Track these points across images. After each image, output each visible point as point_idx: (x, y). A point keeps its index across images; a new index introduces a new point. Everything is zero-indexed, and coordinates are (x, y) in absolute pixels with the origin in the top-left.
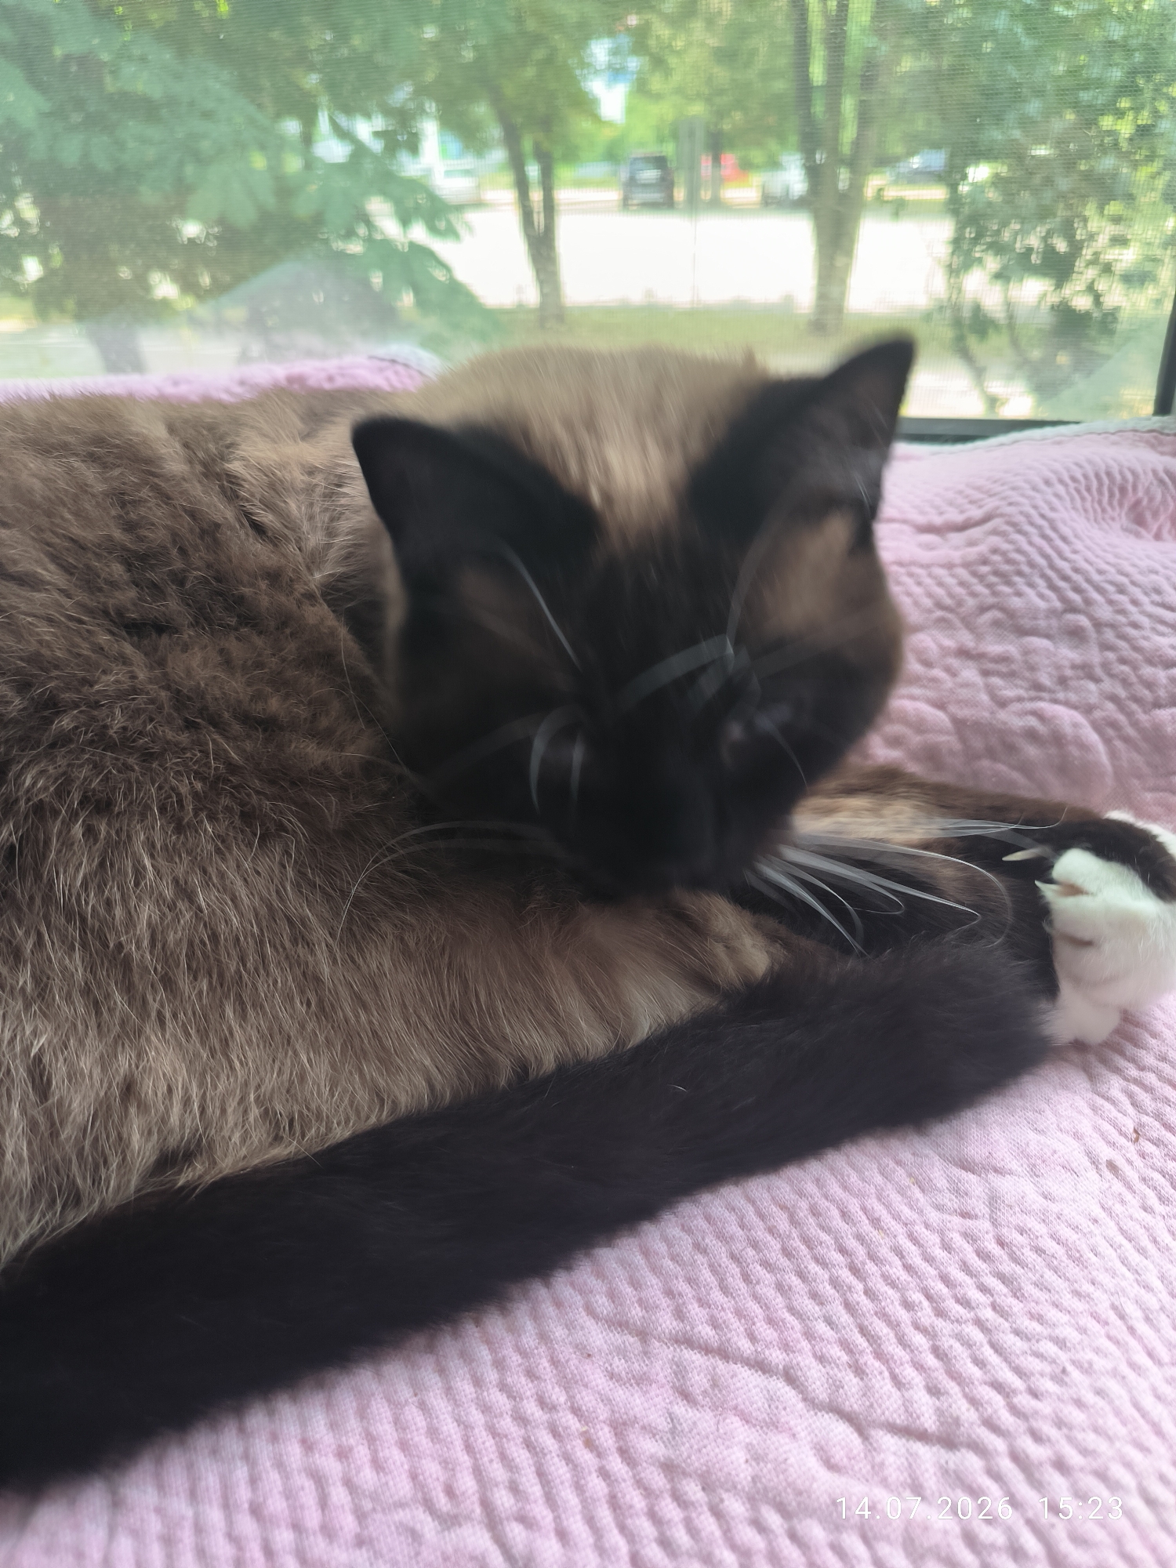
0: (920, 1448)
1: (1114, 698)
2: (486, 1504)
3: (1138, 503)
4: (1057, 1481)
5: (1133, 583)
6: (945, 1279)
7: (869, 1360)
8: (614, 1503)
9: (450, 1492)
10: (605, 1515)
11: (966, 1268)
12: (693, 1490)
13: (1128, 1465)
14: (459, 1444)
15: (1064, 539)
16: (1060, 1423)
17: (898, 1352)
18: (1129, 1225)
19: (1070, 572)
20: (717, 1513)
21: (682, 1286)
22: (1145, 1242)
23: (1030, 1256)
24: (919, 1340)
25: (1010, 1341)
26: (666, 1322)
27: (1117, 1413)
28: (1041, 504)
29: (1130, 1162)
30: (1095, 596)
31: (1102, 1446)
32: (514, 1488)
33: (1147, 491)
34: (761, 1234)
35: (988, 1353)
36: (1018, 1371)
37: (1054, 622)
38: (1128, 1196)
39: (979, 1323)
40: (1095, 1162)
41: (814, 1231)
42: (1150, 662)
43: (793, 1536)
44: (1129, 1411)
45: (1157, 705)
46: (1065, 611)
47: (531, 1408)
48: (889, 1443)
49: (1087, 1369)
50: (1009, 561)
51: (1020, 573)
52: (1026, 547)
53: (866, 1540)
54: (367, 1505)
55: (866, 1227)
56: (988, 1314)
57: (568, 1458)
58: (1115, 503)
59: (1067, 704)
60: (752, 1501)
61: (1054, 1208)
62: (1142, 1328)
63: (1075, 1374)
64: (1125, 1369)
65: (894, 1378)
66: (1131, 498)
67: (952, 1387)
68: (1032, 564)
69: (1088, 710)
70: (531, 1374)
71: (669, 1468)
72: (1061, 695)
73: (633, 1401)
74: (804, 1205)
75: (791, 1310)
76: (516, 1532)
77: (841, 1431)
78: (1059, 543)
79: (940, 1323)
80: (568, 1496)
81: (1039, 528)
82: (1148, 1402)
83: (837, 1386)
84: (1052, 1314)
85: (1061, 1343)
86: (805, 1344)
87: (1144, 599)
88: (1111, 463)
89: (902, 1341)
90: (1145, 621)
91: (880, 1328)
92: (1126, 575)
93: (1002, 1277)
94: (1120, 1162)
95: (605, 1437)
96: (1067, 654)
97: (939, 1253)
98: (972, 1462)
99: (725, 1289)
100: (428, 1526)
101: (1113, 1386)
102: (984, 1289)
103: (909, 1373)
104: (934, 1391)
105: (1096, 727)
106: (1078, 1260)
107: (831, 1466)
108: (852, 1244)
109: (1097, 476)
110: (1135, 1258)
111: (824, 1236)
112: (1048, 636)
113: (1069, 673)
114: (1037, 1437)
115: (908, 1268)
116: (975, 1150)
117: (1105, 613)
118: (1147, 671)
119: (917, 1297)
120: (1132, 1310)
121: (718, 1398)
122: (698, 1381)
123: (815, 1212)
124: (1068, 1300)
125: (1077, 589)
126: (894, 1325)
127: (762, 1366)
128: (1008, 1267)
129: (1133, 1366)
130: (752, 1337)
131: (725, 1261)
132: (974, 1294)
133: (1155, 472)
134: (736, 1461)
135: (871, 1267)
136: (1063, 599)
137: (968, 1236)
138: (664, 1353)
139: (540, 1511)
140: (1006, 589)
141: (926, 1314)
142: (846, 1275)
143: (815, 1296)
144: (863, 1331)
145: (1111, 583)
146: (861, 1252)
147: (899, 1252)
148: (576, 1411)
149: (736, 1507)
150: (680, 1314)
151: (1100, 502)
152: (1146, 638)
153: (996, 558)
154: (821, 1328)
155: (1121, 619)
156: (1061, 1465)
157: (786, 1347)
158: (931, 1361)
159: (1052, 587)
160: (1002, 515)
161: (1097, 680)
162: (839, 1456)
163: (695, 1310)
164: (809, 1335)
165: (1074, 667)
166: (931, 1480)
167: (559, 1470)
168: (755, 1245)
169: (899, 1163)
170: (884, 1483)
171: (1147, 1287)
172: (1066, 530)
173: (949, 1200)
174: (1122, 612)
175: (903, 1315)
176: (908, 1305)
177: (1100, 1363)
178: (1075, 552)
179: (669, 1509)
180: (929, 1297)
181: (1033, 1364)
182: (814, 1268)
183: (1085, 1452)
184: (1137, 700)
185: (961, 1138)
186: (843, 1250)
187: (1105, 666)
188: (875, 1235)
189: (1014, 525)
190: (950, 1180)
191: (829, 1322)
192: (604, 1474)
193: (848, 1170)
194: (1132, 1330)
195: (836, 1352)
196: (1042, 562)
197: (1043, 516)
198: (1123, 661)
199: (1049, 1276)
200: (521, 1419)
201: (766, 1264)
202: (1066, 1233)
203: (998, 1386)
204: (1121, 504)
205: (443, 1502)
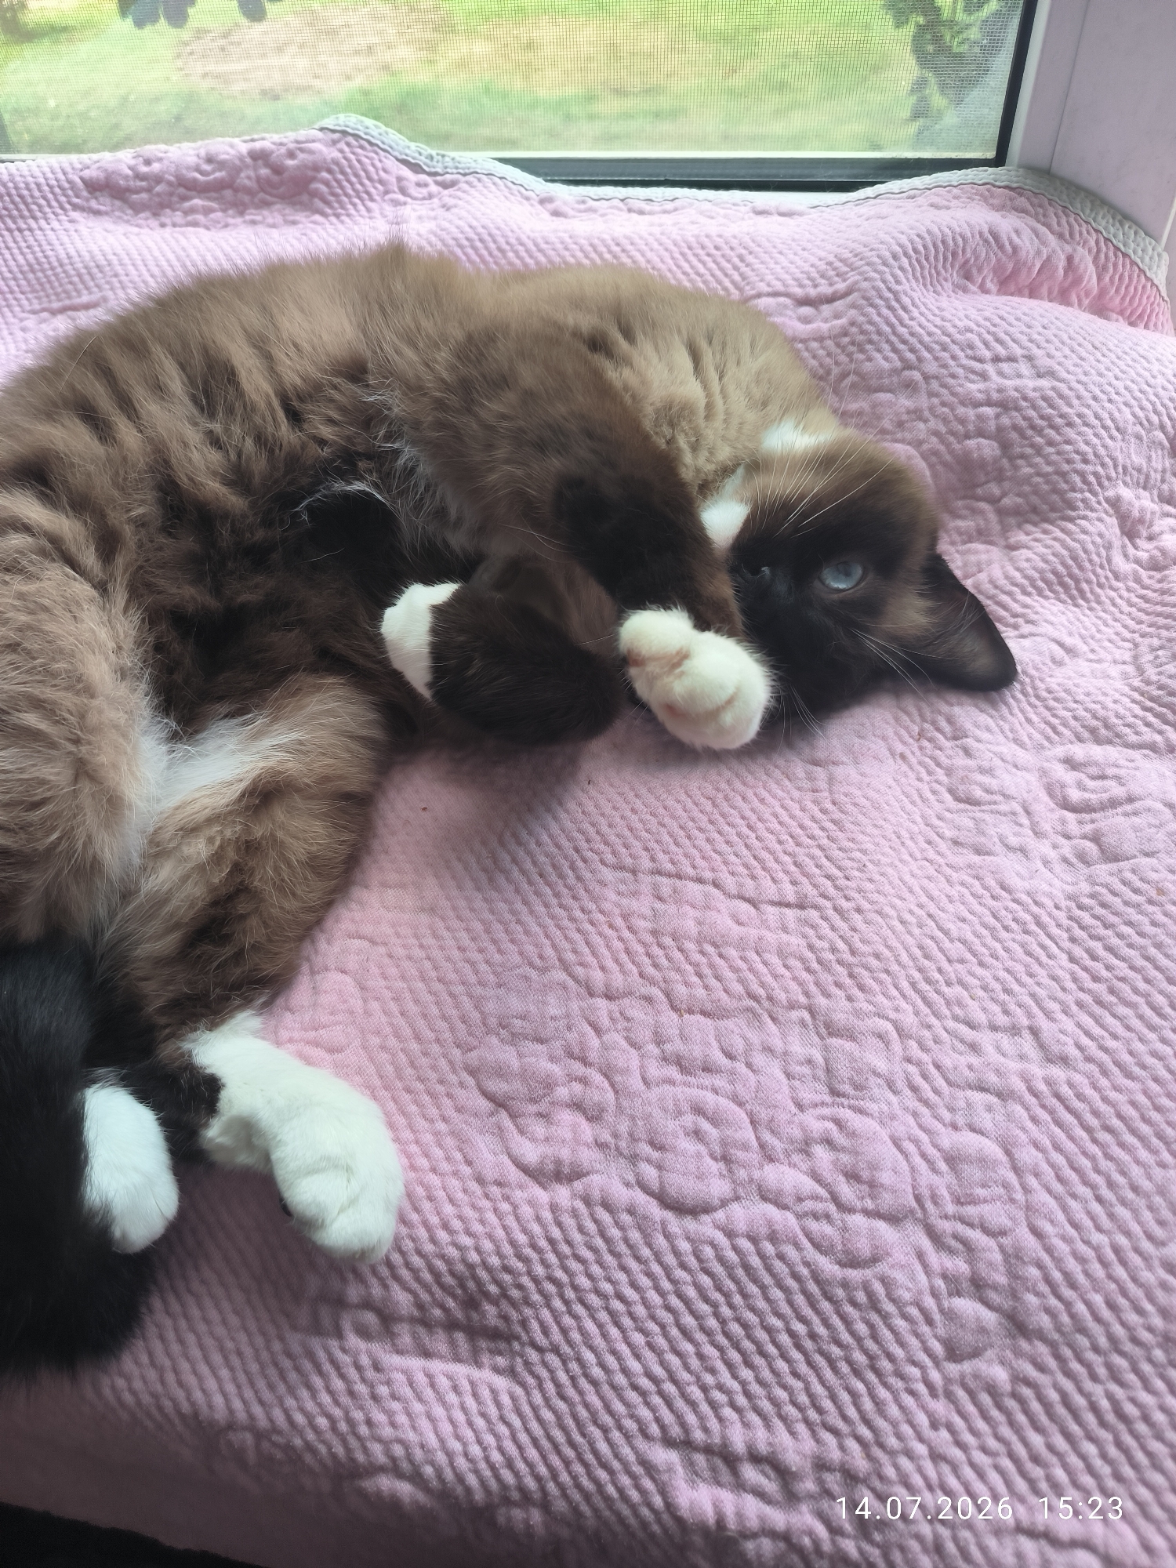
0: (787, 911)
1: (936, 433)
2: (560, 960)
3: (966, 262)
4: (857, 918)
5: (953, 341)
6: (802, 827)
7: (759, 872)
8: (627, 951)
9: (541, 957)
10: (624, 957)
11: (813, 819)
12: (668, 941)
13: (893, 907)
14: (542, 935)
15: (904, 309)
16: (860, 891)
17: (775, 866)
18: (908, 789)
19: (907, 337)
20: (681, 950)
21: (653, 845)
22: (916, 798)
23: (850, 808)
24: (786, 859)
25: (837, 854)
26: (646, 864)
27: (890, 883)
28: (890, 278)
29: (913, 753)
30: (926, 355)
31: (881, 899)
32: (575, 951)
33: (974, 251)
34: (696, 813)
35: (824, 861)
36: (840, 868)
37: (895, 379)
38: (910, 773)
39: (820, 847)
40: (893, 754)
41: (726, 809)
42: (963, 403)
43: (721, 956)
44: (897, 882)
45: (967, 436)
46: (904, 369)
47: (578, 914)
48: (771, 910)
49: (877, 864)
50: (863, 332)
51: (870, 342)
52: (876, 319)
53: (758, 953)
54: (500, 970)
55: (756, 803)
56: (825, 842)
57: (600, 934)
58: (948, 265)
59: (902, 441)
60: (699, 942)
61: (867, 781)
62: (909, 843)
63: (870, 866)
64: (897, 863)
65: (773, 879)
66: (961, 259)
67: (804, 880)
68: (879, 333)
69: (917, 444)
70: (575, 898)
71: (654, 933)
72: (899, 436)
73: (634, 905)
74: (720, 796)
75: (715, 851)
76: (579, 971)
77: (745, 907)
78: (901, 312)
79: (798, 849)
80: (604, 951)
81: (886, 300)
82: (907, 878)
83: (741, 885)
84: (860, 837)
85: (864, 852)
86: (723, 868)
87: (961, 354)
88: (947, 230)
89: (777, 860)
90: (960, 371)
91: (764, 855)
92: (949, 336)
93: (833, 821)
94: (908, 753)
95: (619, 922)
96: (905, 402)
97: (798, 813)
98: (813, 914)
99: (677, 844)
100: (533, 974)
101: (890, 871)
102: (823, 829)
103: (781, 875)
104: (794, 883)
105: (924, 457)
106: (878, 808)
107: (739, 923)
108: (748, 813)
109: (935, 245)
110: (909, 807)
111: (732, 811)
112: (890, 391)
113: (905, 417)
114: (847, 899)
115: (781, 823)
116: (820, 754)
117: (932, 368)
118: (961, 410)
119: (785, 837)
120: (904, 834)
121: (677, 897)
122: (666, 891)
123: (726, 798)
124: (870, 829)
125: (912, 350)
126: (771, 852)
127: (700, 880)
128: (837, 815)
129: (901, 861)
130: (694, 867)
131: (677, 830)
132: (818, 832)
133: (981, 234)
134: (691, 927)
135: (759, 825)
136: (902, 359)
137: (816, 802)
138: (646, 880)
139: (590, 959)
140: (861, 356)
141: (790, 845)
142: (745, 830)
143: (728, 842)
144: (755, 857)
145: (937, 343)
146: (754, 818)
147: (776, 815)
148: (602, 912)
149: (690, 946)
150: (653, 859)
151: (936, 268)
152: (960, 385)
153: (854, 330)
154: (733, 858)
155: (944, 371)
156: (859, 910)
157: (713, 870)
158: (793, 868)
159: (895, 350)
160: (859, 290)
161: (926, 421)
162: (743, 918)
163: (661, 856)
164: (725, 863)
165: (908, 412)
166: (792, 925)
167: (597, 940)
168: (693, 820)
169: (776, 767)
170: (768, 928)
171: (914, 822)
172: (906, 300)
173: (806, 784)
174: (945, 366)
175: (778, 847)
176: (780, 842)
177: (884, 860)
178: (912, 319)
179: (656, 951)
180: (792, 837)
181: (848, 864)
182: (727, 828)
183: (871, 903)
184: (953, 433)
185: (813, 747)
186: (743, 818)
187: (931, 409)
188: (761, 807)
189: (867, 299)
190: (806, 772)
191: (736, 855)
192: (621, 939)
193: (746, 774)
194: (903, 843)
195: (741, 869)
196: (887, 329)
197: (889, 289)
198: (943, 404)
199: (861, 817)
200: (572, 919)
201: (701, 829)
202: (872, 794)
203: (828, 877)
204: (952, 266)
205: (538, 962)
